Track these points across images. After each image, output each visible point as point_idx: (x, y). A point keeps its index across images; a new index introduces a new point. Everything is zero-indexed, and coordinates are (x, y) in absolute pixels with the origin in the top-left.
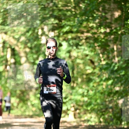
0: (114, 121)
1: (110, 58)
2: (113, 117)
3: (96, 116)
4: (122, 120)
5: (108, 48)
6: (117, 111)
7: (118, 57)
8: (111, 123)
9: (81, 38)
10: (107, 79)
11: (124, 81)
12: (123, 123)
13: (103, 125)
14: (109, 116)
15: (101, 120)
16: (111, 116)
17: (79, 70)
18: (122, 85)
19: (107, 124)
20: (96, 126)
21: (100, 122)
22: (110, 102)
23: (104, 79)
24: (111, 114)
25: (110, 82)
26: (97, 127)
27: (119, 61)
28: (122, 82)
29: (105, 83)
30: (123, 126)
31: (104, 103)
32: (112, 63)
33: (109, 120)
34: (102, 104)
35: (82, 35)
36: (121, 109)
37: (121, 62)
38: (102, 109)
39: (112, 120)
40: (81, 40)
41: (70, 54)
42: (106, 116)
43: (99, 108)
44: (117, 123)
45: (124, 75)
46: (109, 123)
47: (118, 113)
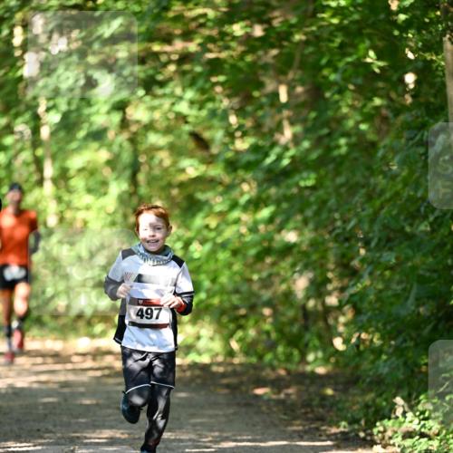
0: (280, 349)
1: (265, 130)
2: (274, 336)
3: (215, 331)
4: (307, 345)
5: (256, 94)
6: (291, 313)
7: (292, 123)
8: (268, 357)
9: (164, 58)
10: (256, 204)
11: (314, 208)
12: (311, 357)
13: (241, 364)
14: (260, 332)
15: (235, 345)
16: (268, 333)
17: (157, 172)
18: (305, 222)
19: (254, 360)
20: (215, 369)
21: (231, 353)
22: (266, 283)
23: (243, 200)
24: (267, 327)
25: (265, 213)
26: (221, 369)
27: (296, 140)
28: (309, 213)
29: (245, 217)
30: (309, 368)
31: (244, 288)
32: (274, 144)
33: (260, 348)
34: (237, 291)
35: (167, 48)
36: (304, 307)
37: (306, 144)
38: (236, 308)
39: (272, 347)
40: (165, 65)
41: (124, 113)
42: (252, 333)
43: (227, 305)
44: (289, 358)
45: (313, 188)
46: (261, 357)
47: (292, 321)
